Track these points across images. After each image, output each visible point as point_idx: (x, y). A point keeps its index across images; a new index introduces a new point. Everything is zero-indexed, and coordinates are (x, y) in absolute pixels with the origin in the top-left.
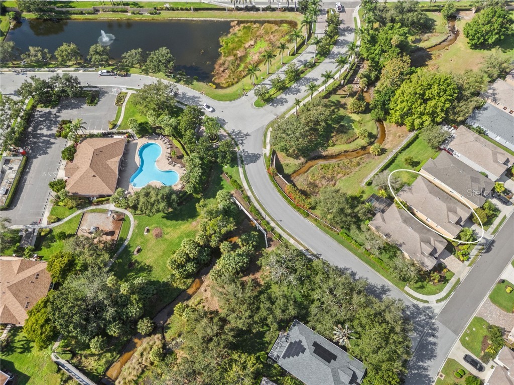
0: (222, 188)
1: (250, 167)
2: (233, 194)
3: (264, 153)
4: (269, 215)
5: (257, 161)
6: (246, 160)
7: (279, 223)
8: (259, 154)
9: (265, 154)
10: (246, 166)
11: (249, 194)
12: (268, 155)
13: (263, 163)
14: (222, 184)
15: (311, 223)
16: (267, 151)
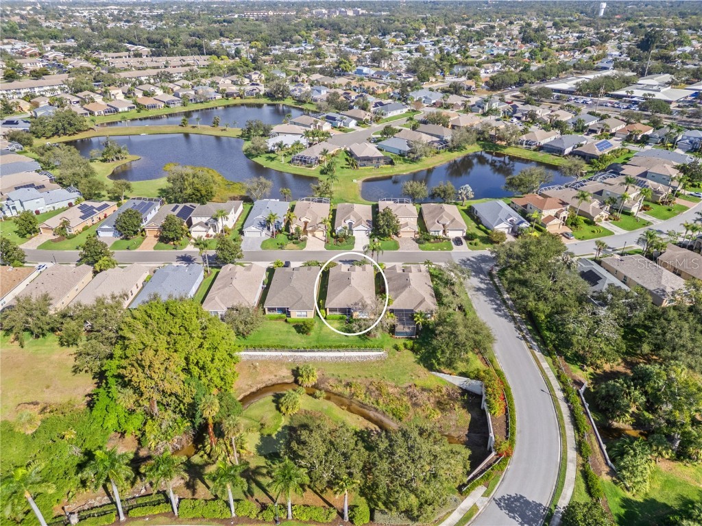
0: (626, 503)
1: (539, 495)
2: (608, 474)
3: (486, 499)
4: (557, 407)
5: (513, 495)
6: (536, 515)
7: (547, 390)
8: (499, 504)
9: (486, 494)
10: (545, 502)
11: (572, 454)
12: (481, 490)
13: (505, 482)
14: (623, 511)
15: (500, 365)
16: (476, 497)
